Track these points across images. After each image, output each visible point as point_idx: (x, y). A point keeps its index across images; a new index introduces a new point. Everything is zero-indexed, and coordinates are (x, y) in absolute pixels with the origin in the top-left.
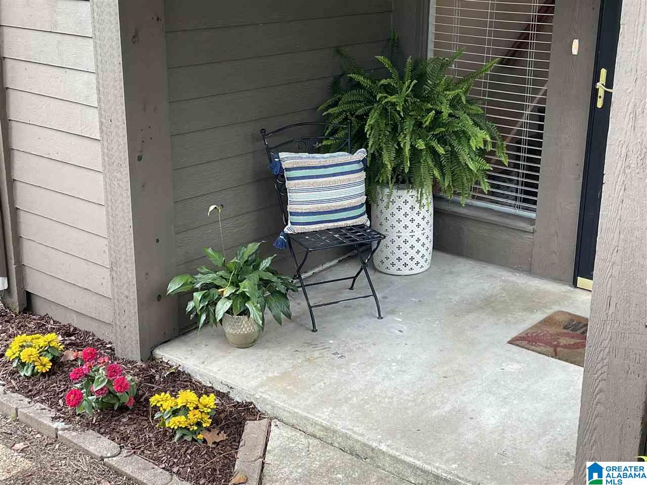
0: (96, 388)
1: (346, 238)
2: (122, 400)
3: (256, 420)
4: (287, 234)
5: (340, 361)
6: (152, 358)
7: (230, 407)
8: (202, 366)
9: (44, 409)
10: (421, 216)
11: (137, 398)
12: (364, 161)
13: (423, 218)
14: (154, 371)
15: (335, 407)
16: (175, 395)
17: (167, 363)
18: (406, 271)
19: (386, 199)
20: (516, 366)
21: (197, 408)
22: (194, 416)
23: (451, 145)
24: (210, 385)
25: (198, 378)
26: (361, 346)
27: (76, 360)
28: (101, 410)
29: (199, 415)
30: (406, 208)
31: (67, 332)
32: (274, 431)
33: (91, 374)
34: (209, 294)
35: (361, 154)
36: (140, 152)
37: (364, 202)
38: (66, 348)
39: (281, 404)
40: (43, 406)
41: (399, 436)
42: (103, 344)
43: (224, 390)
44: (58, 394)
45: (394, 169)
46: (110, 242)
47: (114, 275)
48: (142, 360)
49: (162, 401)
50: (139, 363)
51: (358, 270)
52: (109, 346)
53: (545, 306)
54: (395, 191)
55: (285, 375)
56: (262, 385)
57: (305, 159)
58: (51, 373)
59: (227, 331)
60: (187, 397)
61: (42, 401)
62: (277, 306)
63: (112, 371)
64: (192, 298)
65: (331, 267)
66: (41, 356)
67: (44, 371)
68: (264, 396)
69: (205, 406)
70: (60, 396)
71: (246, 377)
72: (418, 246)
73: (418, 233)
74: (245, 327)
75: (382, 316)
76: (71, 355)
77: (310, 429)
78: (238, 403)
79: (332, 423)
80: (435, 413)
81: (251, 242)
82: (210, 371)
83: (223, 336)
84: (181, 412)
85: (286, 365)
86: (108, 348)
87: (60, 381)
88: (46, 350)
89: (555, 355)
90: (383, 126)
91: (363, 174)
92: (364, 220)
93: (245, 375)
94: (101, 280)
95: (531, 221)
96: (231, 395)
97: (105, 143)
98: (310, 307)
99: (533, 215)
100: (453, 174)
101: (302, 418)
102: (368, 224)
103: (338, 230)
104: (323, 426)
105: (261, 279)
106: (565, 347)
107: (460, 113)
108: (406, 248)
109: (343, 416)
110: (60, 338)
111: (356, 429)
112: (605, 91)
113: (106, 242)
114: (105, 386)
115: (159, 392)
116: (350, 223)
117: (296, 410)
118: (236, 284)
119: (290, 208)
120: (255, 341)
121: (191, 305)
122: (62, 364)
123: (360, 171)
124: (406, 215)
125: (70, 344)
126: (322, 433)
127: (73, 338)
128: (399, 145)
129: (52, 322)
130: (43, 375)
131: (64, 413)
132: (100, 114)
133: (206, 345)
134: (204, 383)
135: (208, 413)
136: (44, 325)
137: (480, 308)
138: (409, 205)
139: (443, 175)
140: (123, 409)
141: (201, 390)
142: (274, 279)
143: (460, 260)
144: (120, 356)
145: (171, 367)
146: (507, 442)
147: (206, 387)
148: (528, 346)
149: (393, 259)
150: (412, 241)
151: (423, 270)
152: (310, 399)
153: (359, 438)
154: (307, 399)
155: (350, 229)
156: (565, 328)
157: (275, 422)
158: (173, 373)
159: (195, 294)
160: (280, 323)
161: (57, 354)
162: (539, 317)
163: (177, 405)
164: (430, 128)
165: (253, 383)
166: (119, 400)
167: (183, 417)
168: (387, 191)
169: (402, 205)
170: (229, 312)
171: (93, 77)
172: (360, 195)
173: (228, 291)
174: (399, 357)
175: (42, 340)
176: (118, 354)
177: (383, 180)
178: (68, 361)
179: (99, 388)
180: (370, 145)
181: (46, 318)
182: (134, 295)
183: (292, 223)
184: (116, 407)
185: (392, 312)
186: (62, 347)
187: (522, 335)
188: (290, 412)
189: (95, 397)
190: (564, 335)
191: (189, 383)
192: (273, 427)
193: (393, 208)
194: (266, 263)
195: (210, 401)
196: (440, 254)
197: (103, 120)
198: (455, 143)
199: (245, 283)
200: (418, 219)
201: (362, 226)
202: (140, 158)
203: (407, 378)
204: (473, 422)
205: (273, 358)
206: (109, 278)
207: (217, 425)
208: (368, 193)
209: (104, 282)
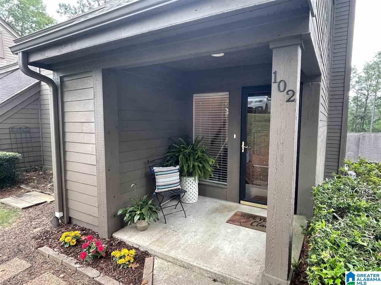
0: (91, 251)
1: (175, 192)
2: (101, 254)
3: (149, 257)
4: (156, 192)
5: (175, 233)
6: (112, 237)
7: (139, 253)
8: (129, 239)
9: (72, 259)
10: (195, 185)
11: (106, 252)
12: (179, 169)
13: (196, 186)
14: (112, 242)
15: (176, 250)
16: (120, 251)
17: (117, 239)
18: (191, 202)
19: (185, 181)
20: (231, 230)
21: (128, 255)
22: (127, 259)
23: (203, 164)
24: (132, 246)
25: (128, 243)
26: (181, 227)
27: (85, 240)
28: (93, 258)
29: (129, 258)
30: (191, 183)
31: (82, 230)
32: (156, 261)
33: (90, 245)
34: (131, 214)
35: (178, 167)
36: (109, 168)
37: (179, 181)
38: (82, 236)
39: (158, 251)
40: (72, 258)
41: (199, 259)
42: (95, 233)
43: (137, 247)
44: (78, 253)
45: (187, 171)
46: (98, 198)
47: (99, 209)
48: (108, 238)
49: (116, 254)
50: (107, 239)
51: (178, 202)
52: (97, 234)
53: (233, 210)
54: (187, 178)
55: (158, 240)
56: (151, 244)
57: (161, 169)
58: (76, 245)
59: (137, 226)
60: (125, 251)
61: (72, 256)
62: (154, 216)
63: (98, 244)
64: (125, 216)
65: (168, 202)
66: (72, 239)
67: (73, 245)
68: (152, 248)
69: (131, 254)
70: (79, 254)
71: (144, 242)
72: (194, 194)
73: (194, 190)
74: (144, 224)
75: (186, 216)
76: (83, 238)
77: (168, 259)
78: (142, 251)
79: (176, 256)
80: (209, 249)
81: (144, 195)
82: (132, 240)
83: (136, 227)
84: (123, 257)
85: (158, 236)
86: (97, 235)
87: (79, 248)
88: (75, 237)
89: (241, 225)
90: (183, 158)
91: (179, 173)
92: (179, 187)
93: (144, 241)
94: (95, 211)
95: (226, 185)
96: (140, 249)
97: (98, 166)
98: (164, 216)
99: (226, 183)
100: (204, 172)
101: (165, 255)
102: (181, 188)
103: (172, 190)
104: (173, 258)
105: (149, 208)
106: (243, 222)
107: (205, 154)
108: (191, 195)
109: (180, 253)
110: (80, 232)
111: (184, 258)
112: (244, 147)
113: (97, 198)
114: (95, 250)
115: (114, 250)
116: (175, 188)
117: (163, 252)
118: (141, 210)
119: (157, 184)
120: (147, 228)
121: (125, 218)
122: (80, 242)
123: (178, 172)
124: (191, 185)
125: (83, 234)
126: (173, 260)
127: (84, 232)
128: (188, 164)
129: (77, 226)
130: (73, 246)
131: (80, 261)
132: (96, 157)
133: (130, 231)
134: (130, 245)
135: (132, 257)
136: (75, 228)
137: (215, 212)
138: (191, 182)
139: (201, 172)
140: (102, 257)
141: (130, 248)
142: (153, 207)
143: (205, 197)
144: (101, 237)
145: (118, 240)
146: (235, 258)
147: (131, 246)
148: (232, 223)
149: (187, 198)
150: (193, 193)
151: (196, 201)
152: (168, 248)
153: (186, 261)
154: (166, 248)
155: (175, 190)
156: (241, 216)
157: (156, 257)
158: (119, 242)
159: (127, 214)
160: (155, 222)
161: (78, 238)
162: (232, 213)
163: (121, 255)
164: (197, 159)
165: (147, 244)
166: (100, 254)
167: (124, 259)
168: (185, 178)
169: (189, 182)
170: (139, 219)
171: (94, 145)
172: (178, 179)
173: (138, 212)
174: (194, 230)
175: (73, 234)
176: (100, 237)
177: (184, 175)
178: (82, 240)
179: (93, 250)
180: (180, 164)
181: (76, 225)
182: (106, 216)
183: (158, 189)
184: (99, 257)
185: (189, 215)
186: (80, 235)
187: (230, 220)
188: (160, 254)
189: (91, 254)
190: (242, 218)
191: (125, 245)
192: (155, 260)
193: (187, 183)
194: (150, 202)
195: (133, 252)
196: (200, 197)
197: (97, 158)
198: (204, 163)
199: (144, 209)
200: (194, 186)
201: (179, 189)
202: (109, 170)
203: (198, 237)
204: (222, 251)
205: (153, 234)
206: (98, 210)
207: (136, 260)
208: (180, 178)
209: (96, 212)
